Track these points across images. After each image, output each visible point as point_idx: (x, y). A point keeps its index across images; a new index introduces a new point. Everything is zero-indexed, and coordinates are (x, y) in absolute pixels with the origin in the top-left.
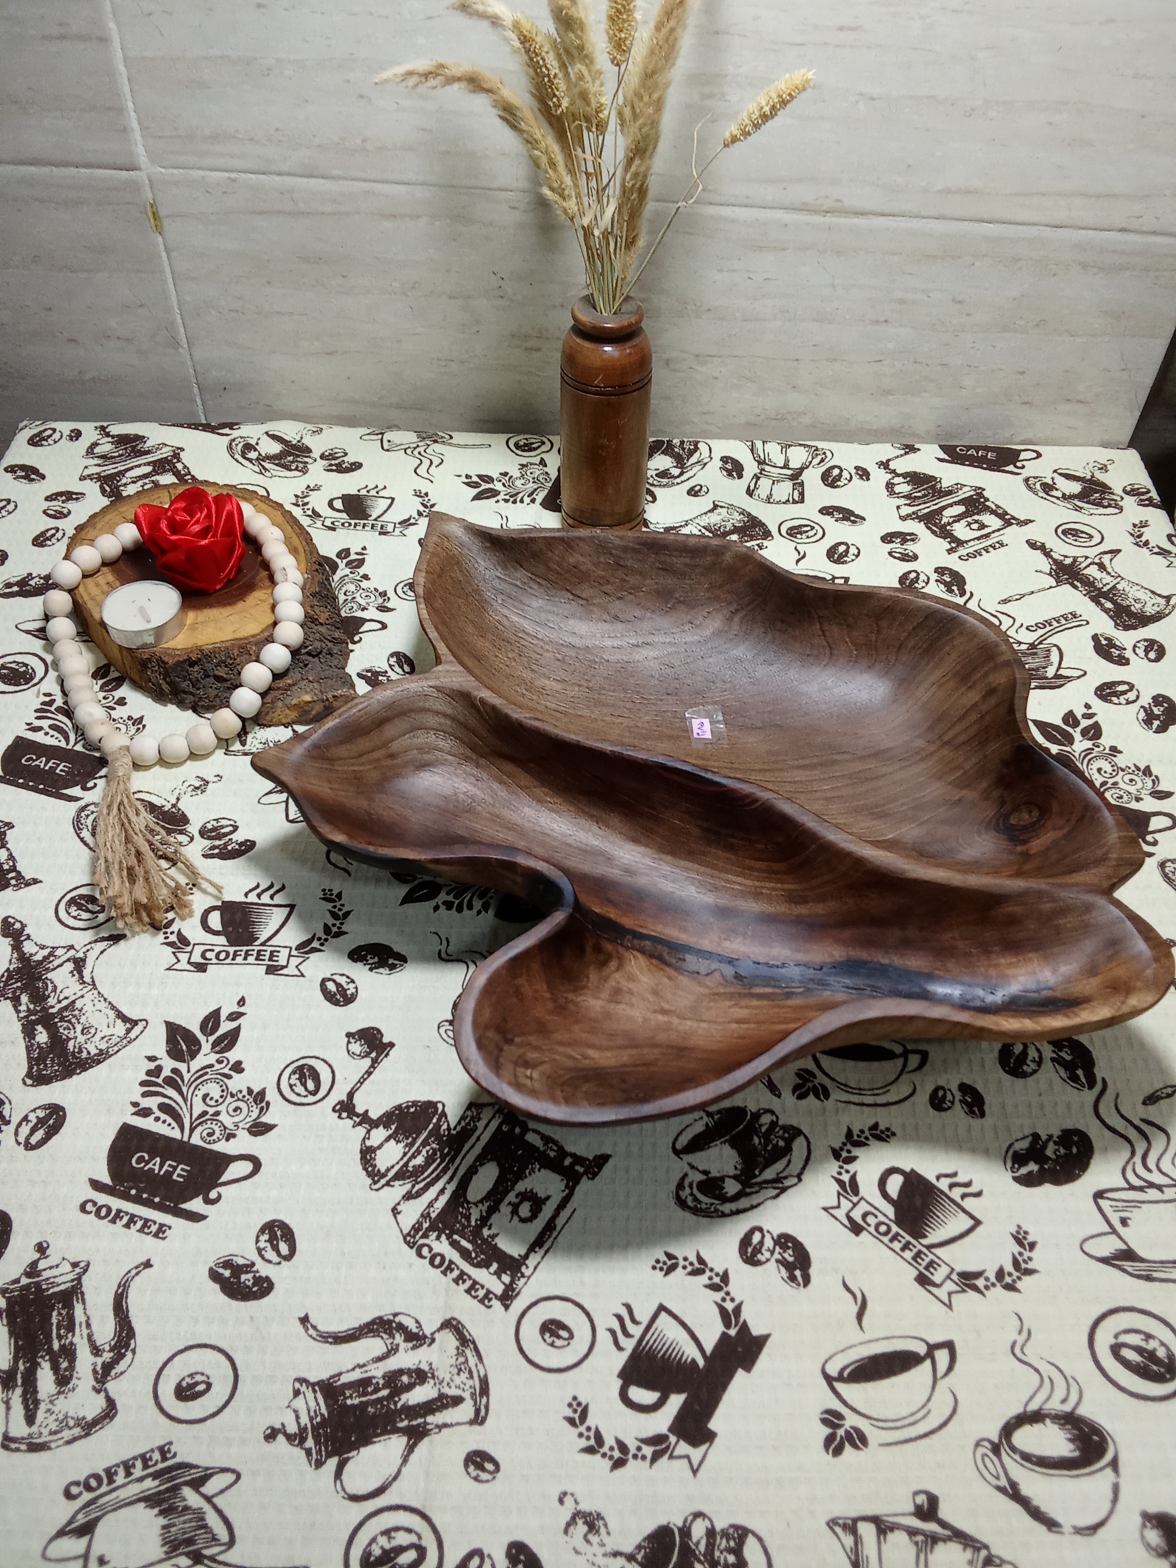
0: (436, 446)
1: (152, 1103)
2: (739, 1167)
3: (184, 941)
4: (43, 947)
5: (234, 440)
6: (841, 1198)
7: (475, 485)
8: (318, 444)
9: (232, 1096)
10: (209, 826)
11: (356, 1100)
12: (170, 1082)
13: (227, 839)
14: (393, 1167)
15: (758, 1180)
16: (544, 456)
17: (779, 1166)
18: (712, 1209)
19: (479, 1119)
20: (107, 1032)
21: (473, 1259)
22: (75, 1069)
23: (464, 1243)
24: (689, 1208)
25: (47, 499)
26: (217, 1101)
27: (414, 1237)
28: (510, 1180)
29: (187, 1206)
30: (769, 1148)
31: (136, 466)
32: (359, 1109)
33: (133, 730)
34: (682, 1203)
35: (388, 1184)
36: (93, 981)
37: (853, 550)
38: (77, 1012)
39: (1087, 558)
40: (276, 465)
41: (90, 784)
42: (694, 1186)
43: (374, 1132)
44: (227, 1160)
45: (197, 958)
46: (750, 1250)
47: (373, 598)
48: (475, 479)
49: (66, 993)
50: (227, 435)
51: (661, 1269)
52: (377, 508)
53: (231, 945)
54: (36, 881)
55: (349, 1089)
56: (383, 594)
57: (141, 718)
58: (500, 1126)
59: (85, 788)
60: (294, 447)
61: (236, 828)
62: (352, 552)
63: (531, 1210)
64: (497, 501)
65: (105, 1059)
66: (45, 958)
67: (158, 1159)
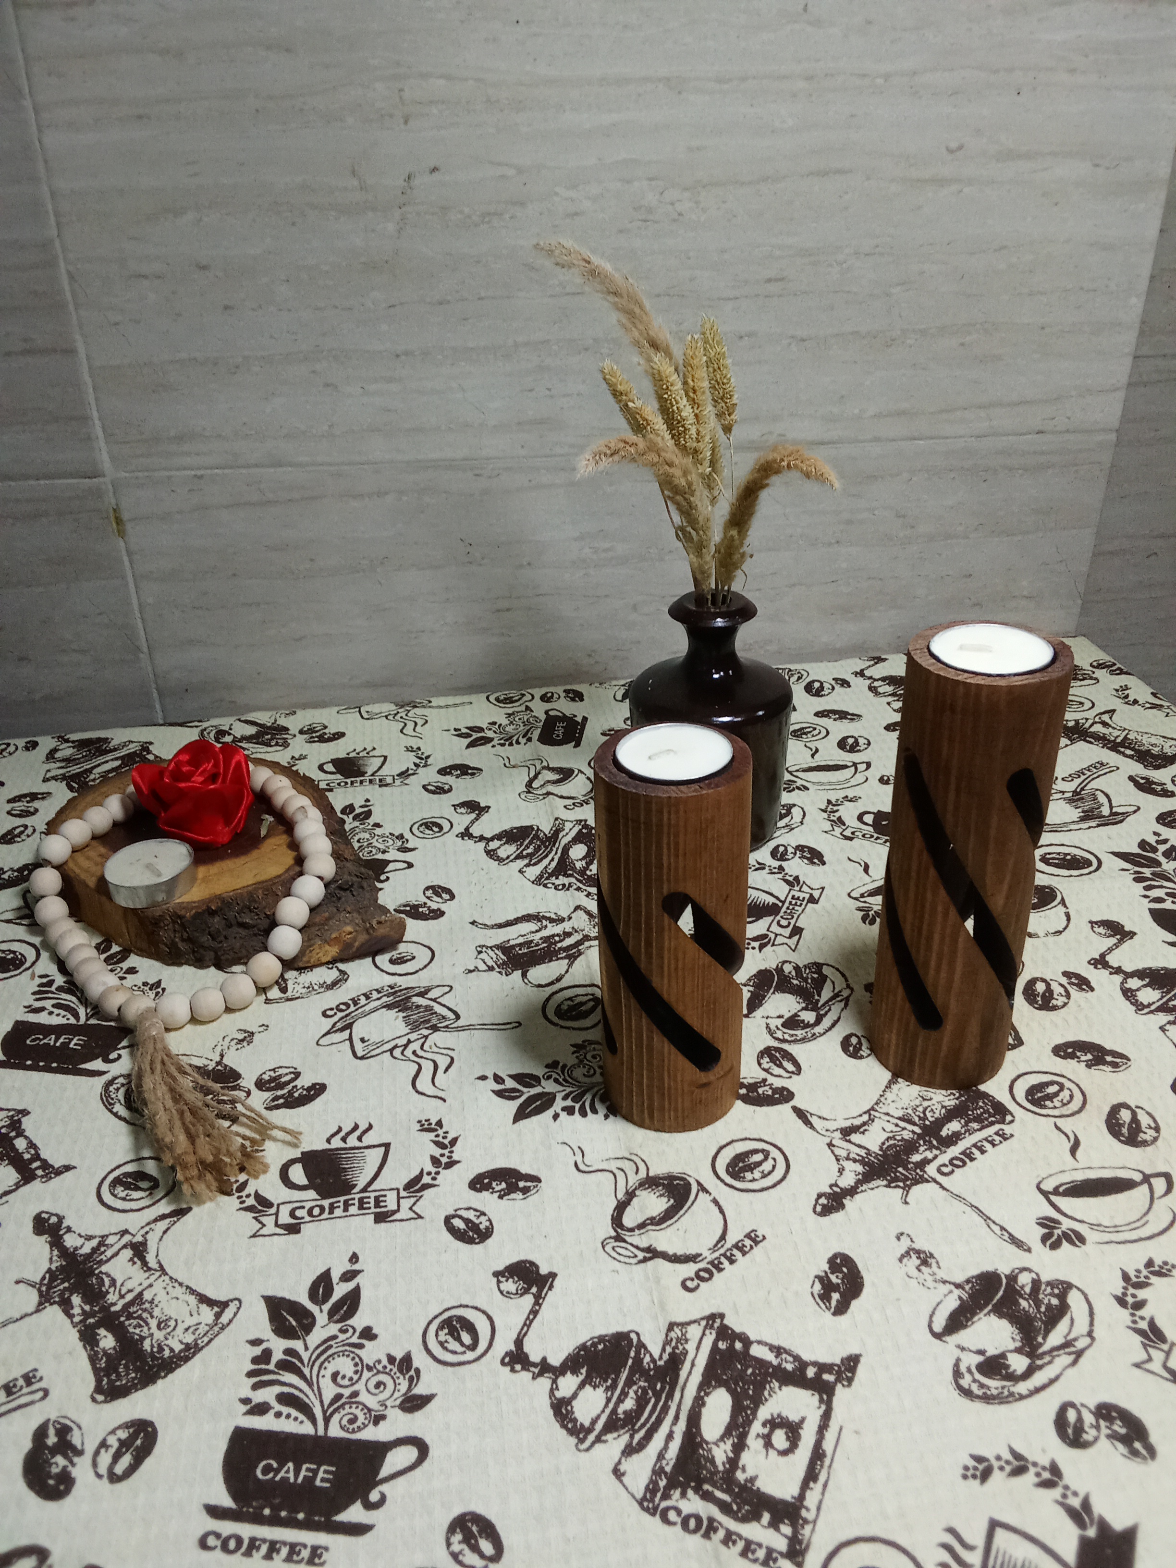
0: (418, 711)
1: (268, 1395)
2: (1018, 1338)
3: (263, 1202)
4: (89, 1238)
5: (205, 729)
6: (1150, 1350)
7: (467, 736)
8: (294, 723)
9: (369, 1368)
10: (266, 1077)
11: (527, 1348)
12: (285, 1366)
13: (290, 1087)
14: (598, 1417)
15: (1046, 1348)
16: (527, 703)
17: (1062, 1327)
18: (1006, 1393)
19: (687, 1341)
20: (190, 1321)
21: (736, 1513)
22: (158, 1372)
23: (719, 1494)
24: (978, 1397)
25: (9, 801)
26: (351, 1379)
27: (652, 1500)
28: (748, 1407)
29: (343, 1517)
30: (1043, 1309)
31: (103, 763)
32: (535, 1357)
33: (152, 994)
34: (967, 1393)
35: (598, 1439)
36: (161, 1266)
37: (861, 741)
38: (147, 1305)
39: (1087, 719)
40: (254, 743)
41: (113, 1056)
42: (974, 1370)
43: (561, 1381)
44: (381, 1449)
45: (285, 1218)
46: (1070, 1431)
47: (391, 842)
48: (464, 731)
49: (129, 1285)
50: (196, 727)
51: (974, 1477)
52: (372, 765)
53: (324, 1198)
54: (68, 1168)
55: (515, 1336)
56: (400, 837)
57: (159, 983)
58: (715, 1344)
59: (107, 1060)
60: (269, 728)
61: (297, 1075)
62: (356, 806)
63: (788, 1438)
64: (494, 746)
65: (194, 1354)
66: (94, 1250)
67: (291, 1465)
